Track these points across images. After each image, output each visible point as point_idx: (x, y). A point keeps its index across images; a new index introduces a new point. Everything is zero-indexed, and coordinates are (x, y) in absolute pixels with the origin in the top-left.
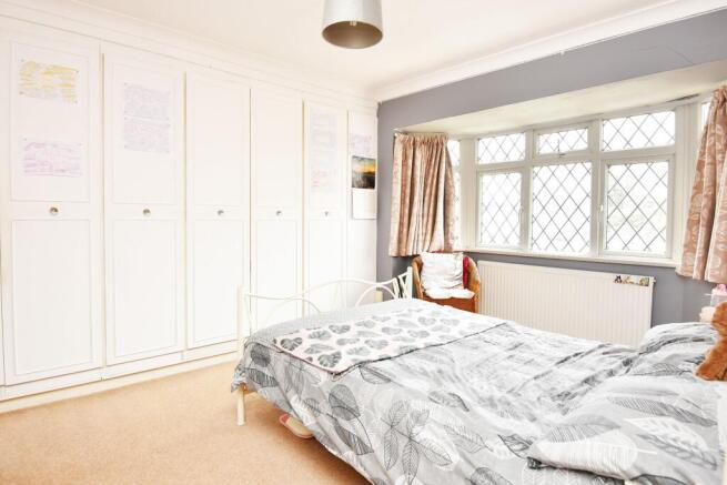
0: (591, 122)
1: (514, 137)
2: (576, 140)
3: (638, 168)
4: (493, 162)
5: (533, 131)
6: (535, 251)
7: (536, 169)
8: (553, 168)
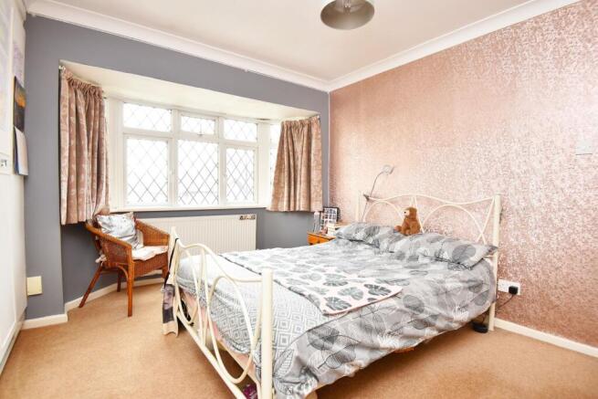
0: (217, 117)
1: (162, 111)
2: (207, 127)
3: (241, 152)
4: (140, 127)
5: (179, 111)
6: (181, 206)
7: (180, 142)
8: (193, 143)
